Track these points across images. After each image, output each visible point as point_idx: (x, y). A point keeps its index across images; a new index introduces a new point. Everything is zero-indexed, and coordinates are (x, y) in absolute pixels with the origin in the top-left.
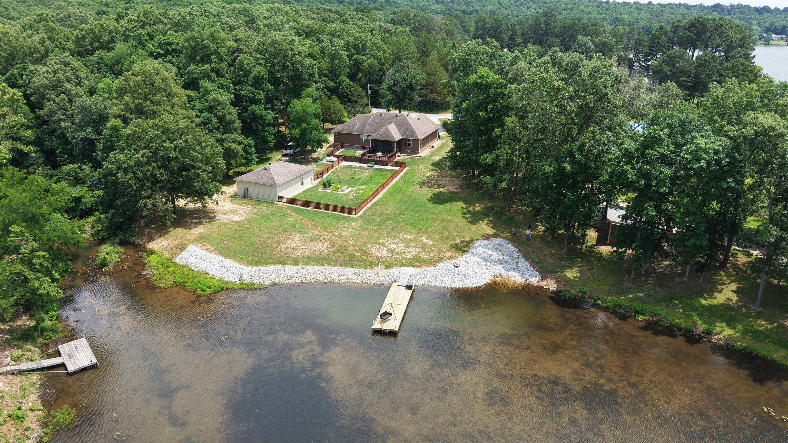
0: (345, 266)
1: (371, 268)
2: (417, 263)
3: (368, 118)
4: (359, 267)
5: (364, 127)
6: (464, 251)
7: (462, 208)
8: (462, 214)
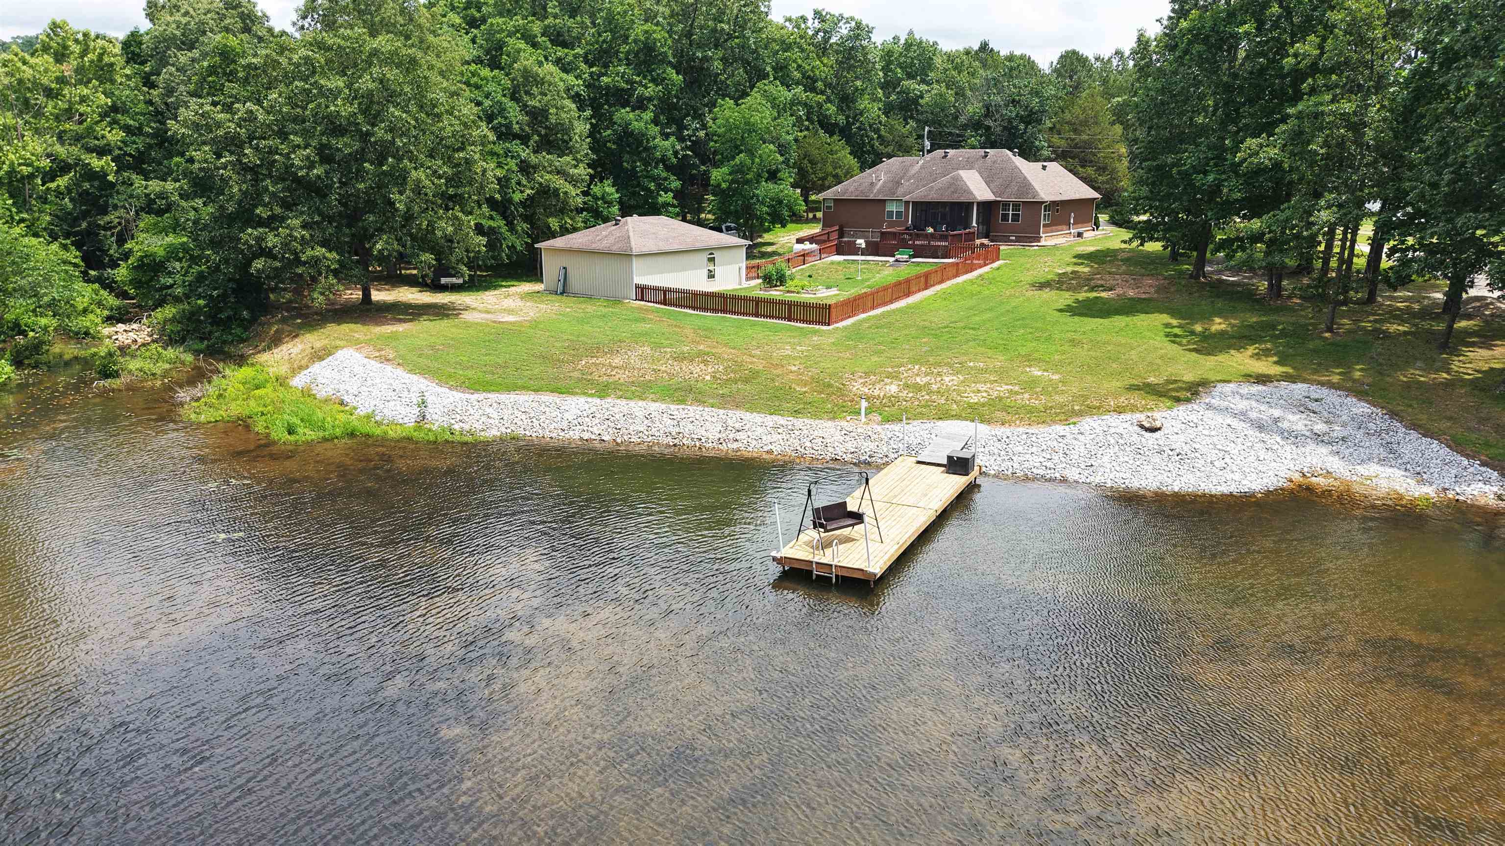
0: (751, 410)
1: (833, 419)
2: (998, 414)
3: (912, 165)
4: (796, 413)
5: (898, 183)
6: (1178, 400)
7: (1167, 325)
8: (1167, 336)
